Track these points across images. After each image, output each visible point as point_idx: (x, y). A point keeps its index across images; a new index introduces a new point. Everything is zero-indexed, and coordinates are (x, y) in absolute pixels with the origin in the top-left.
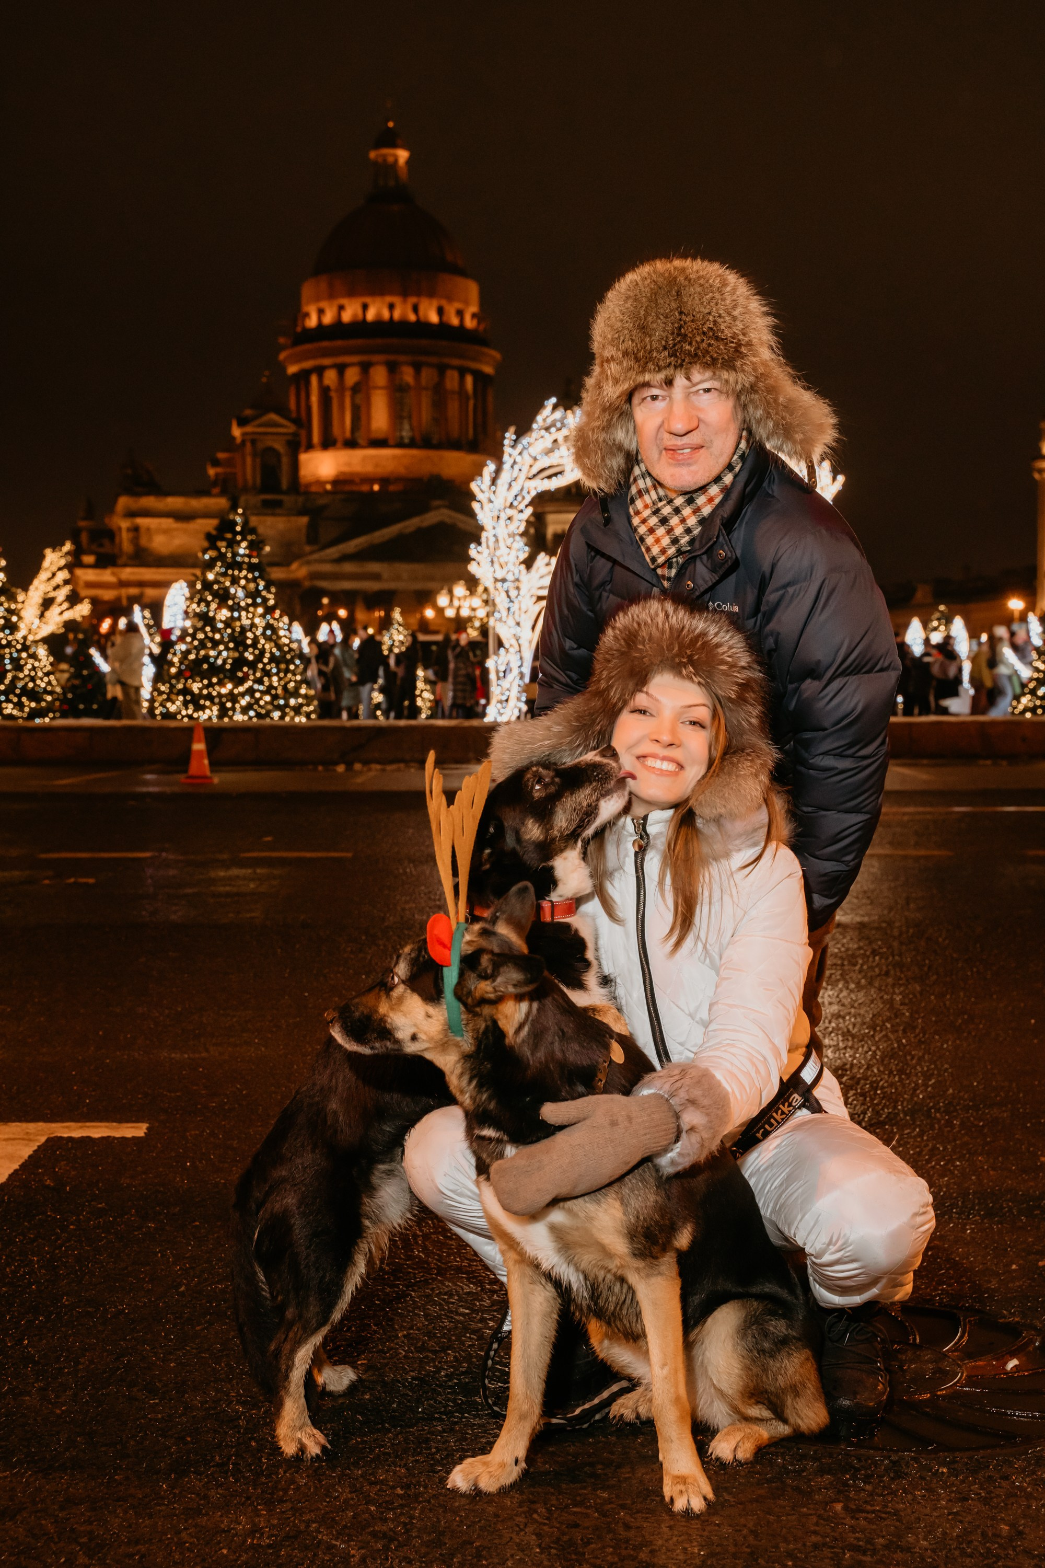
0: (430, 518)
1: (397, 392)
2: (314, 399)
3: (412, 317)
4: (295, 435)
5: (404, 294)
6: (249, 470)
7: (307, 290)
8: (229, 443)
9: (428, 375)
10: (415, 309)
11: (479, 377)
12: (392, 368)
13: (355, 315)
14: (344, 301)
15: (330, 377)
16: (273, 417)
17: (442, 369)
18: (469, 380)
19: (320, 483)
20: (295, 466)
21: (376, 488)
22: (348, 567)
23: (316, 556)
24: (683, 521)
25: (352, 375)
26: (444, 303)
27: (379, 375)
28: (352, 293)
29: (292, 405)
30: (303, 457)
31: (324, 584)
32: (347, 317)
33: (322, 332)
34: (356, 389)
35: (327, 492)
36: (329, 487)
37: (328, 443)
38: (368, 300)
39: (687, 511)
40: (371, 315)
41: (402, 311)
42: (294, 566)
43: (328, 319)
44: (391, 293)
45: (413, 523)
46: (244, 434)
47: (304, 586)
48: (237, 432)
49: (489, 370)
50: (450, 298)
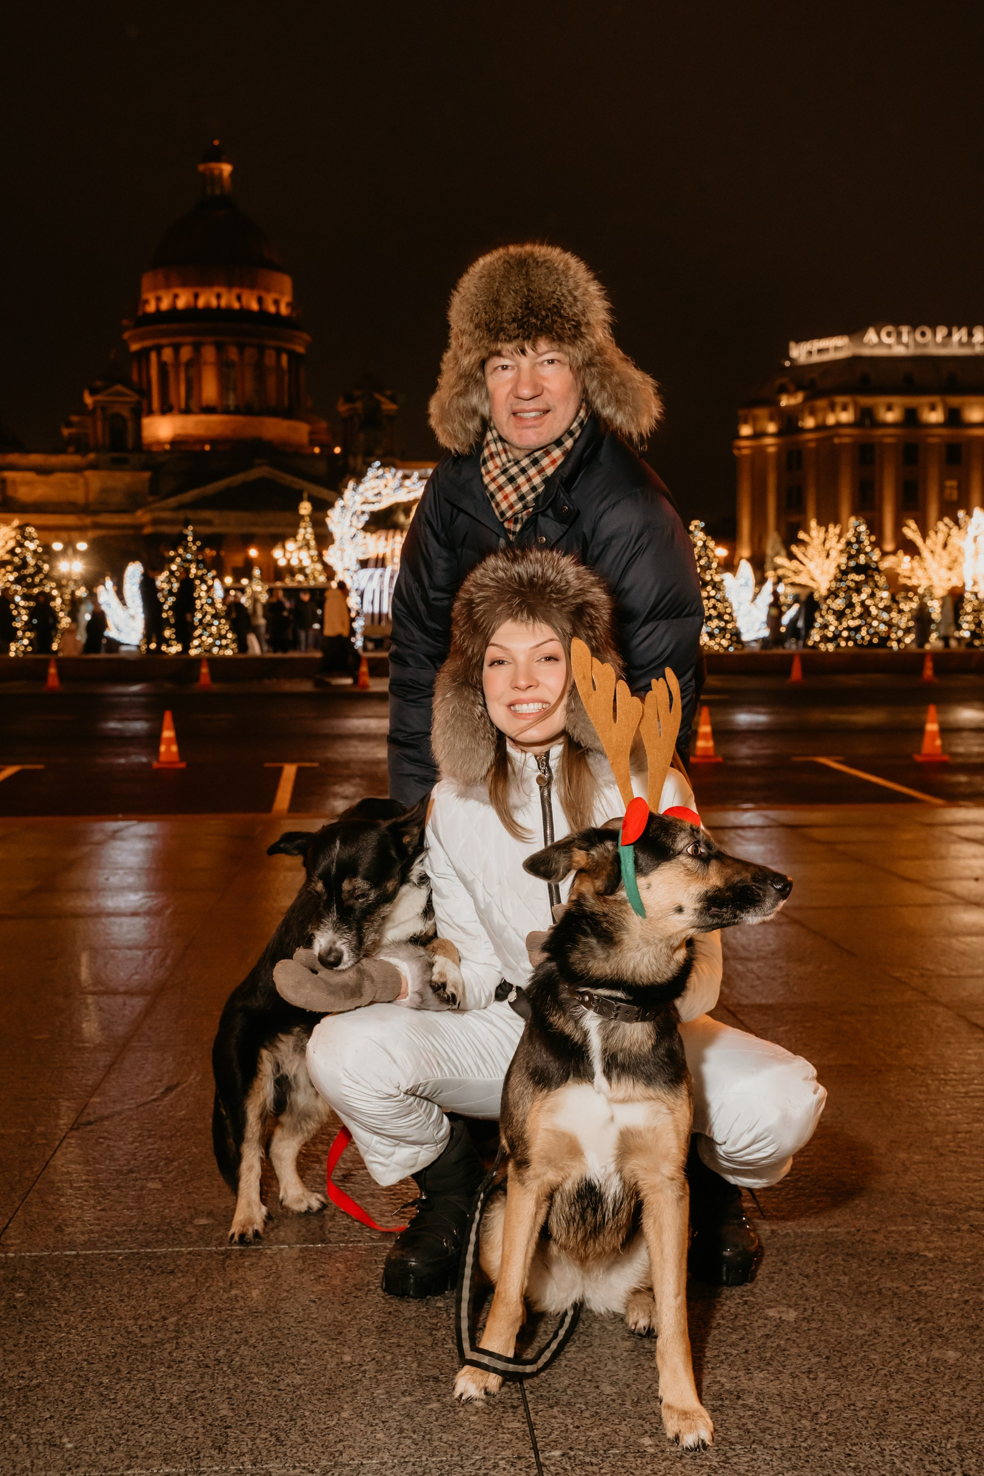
0: (254, 474)
1: (224, 369)
2: (154, 372)
3: (236, 305)
4: (139, 403)
5: (230, 285)
6: (99, 431)
7: (146, 281)
8: (82, 409)
9: (250, 353)
10: (239, 298)
11: (292, 355)
12: (220, 348)
13: (187, 303)
14: (178, 291)
15: (167, 354)
16: (119, 388)
17: (261, 349)
18: (284, 359)
19: (160, 443)
20: (139, 428)
21: (207, 448)
23: (159, 505)
24: (529, 480)
25: (186, 353)
26: (263, 294)
27: (209, 353)
28: (184, 284)
29: (135, 377)
30: (146, 421)
31: (165, 529)
32: (181, 303)
33: (160, 316)
34: (189, 364)
35: (166, 451)
36: (167, 447)
37: (166, 409)
38: (198, 290)
39: (532, 471)
40: (201, 303)
41: (228, 299)
42: (139, 513)
43: (165, 305)
44: (219, 284)
45: (238, 479)
46: (95, 403)
47: (148, 530)
48: (89, 400)
49: (300, 349)
50: (268, 290)
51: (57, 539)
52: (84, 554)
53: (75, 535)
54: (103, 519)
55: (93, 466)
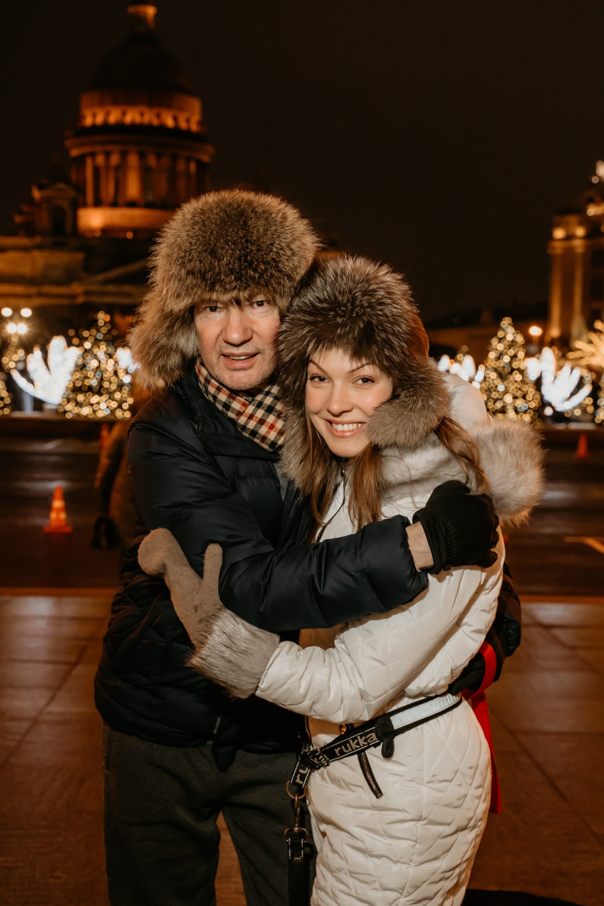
1: (145, 173)
2: (89, 173)
3: (155, 122)
4: (76, 197)
5: (151, 105)
6: (45, 219)
7: (85, 100)
8: (31, 200)
9: (166, 161)
10: (158, 116)
11: (199, 163)
12: (142, 156)
13: (117, 119)
14: (110, 108)
15: (100, 160)
16: (62, 186)
17: (175, 158)
18: (193, 167)
19: (92, 230)
20: (75, 218)
21: (130, 235)
22: (111, 288)
23: (90, 280)
25: (115, 159)
26: (177, 113)
27: (133, 160)
28: (115, 103)
29: (74, 176)
30: (82, 212)
31: (95, 299)
32: (112, 119)
33: (95, 129)
34: (117, 168)
35: (97, 238)
36: (98, 234)
37: (98, 203)
38: (126, 108)
40: (128, 119)
41: (150, 117)
42: (74, 285)
43: (100, 119)
44: (142, 105)
46: (42, 198)
47: (81, 300)
48: (37, 194)
49: (205, 158)
50: (181, 109)
51: (8, 306)
52: (27, 320)
53: (22, 302)
54: (47, 289)
55: (39, 247)
